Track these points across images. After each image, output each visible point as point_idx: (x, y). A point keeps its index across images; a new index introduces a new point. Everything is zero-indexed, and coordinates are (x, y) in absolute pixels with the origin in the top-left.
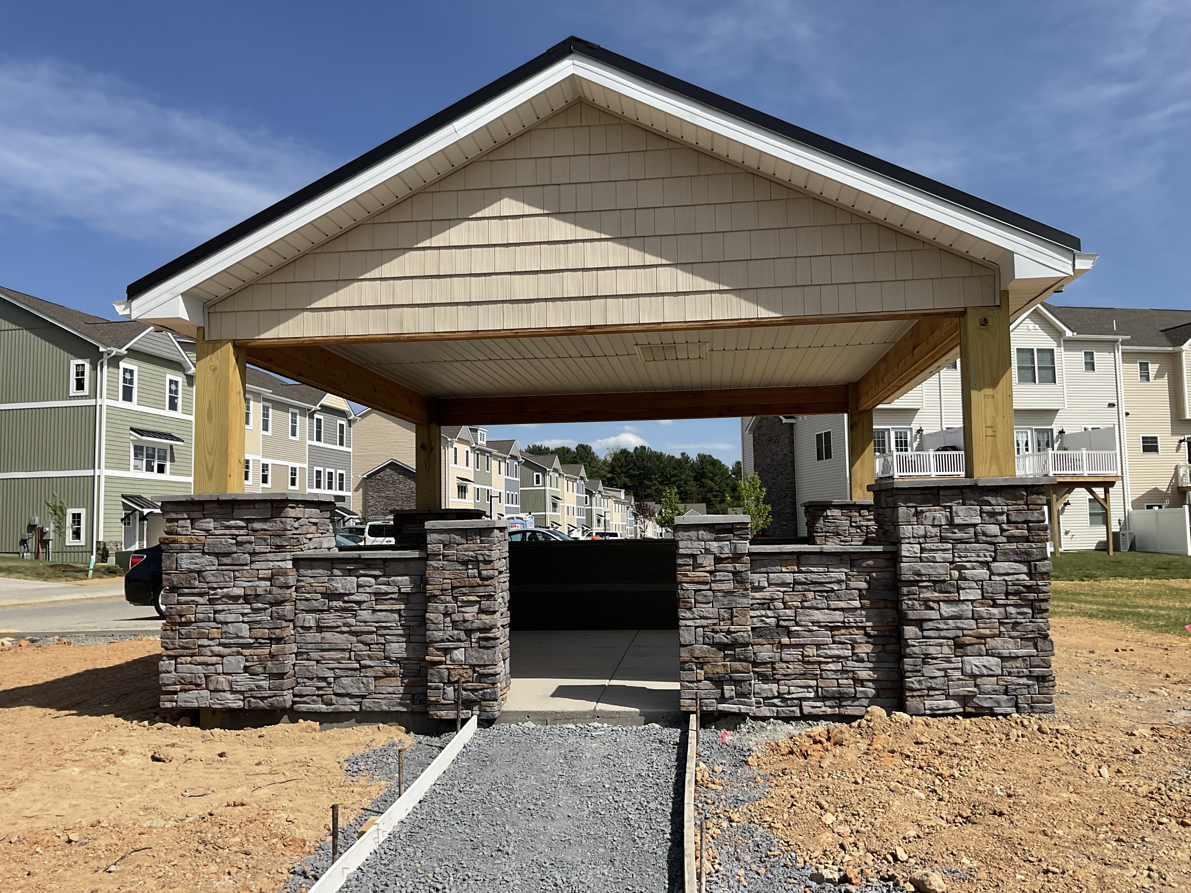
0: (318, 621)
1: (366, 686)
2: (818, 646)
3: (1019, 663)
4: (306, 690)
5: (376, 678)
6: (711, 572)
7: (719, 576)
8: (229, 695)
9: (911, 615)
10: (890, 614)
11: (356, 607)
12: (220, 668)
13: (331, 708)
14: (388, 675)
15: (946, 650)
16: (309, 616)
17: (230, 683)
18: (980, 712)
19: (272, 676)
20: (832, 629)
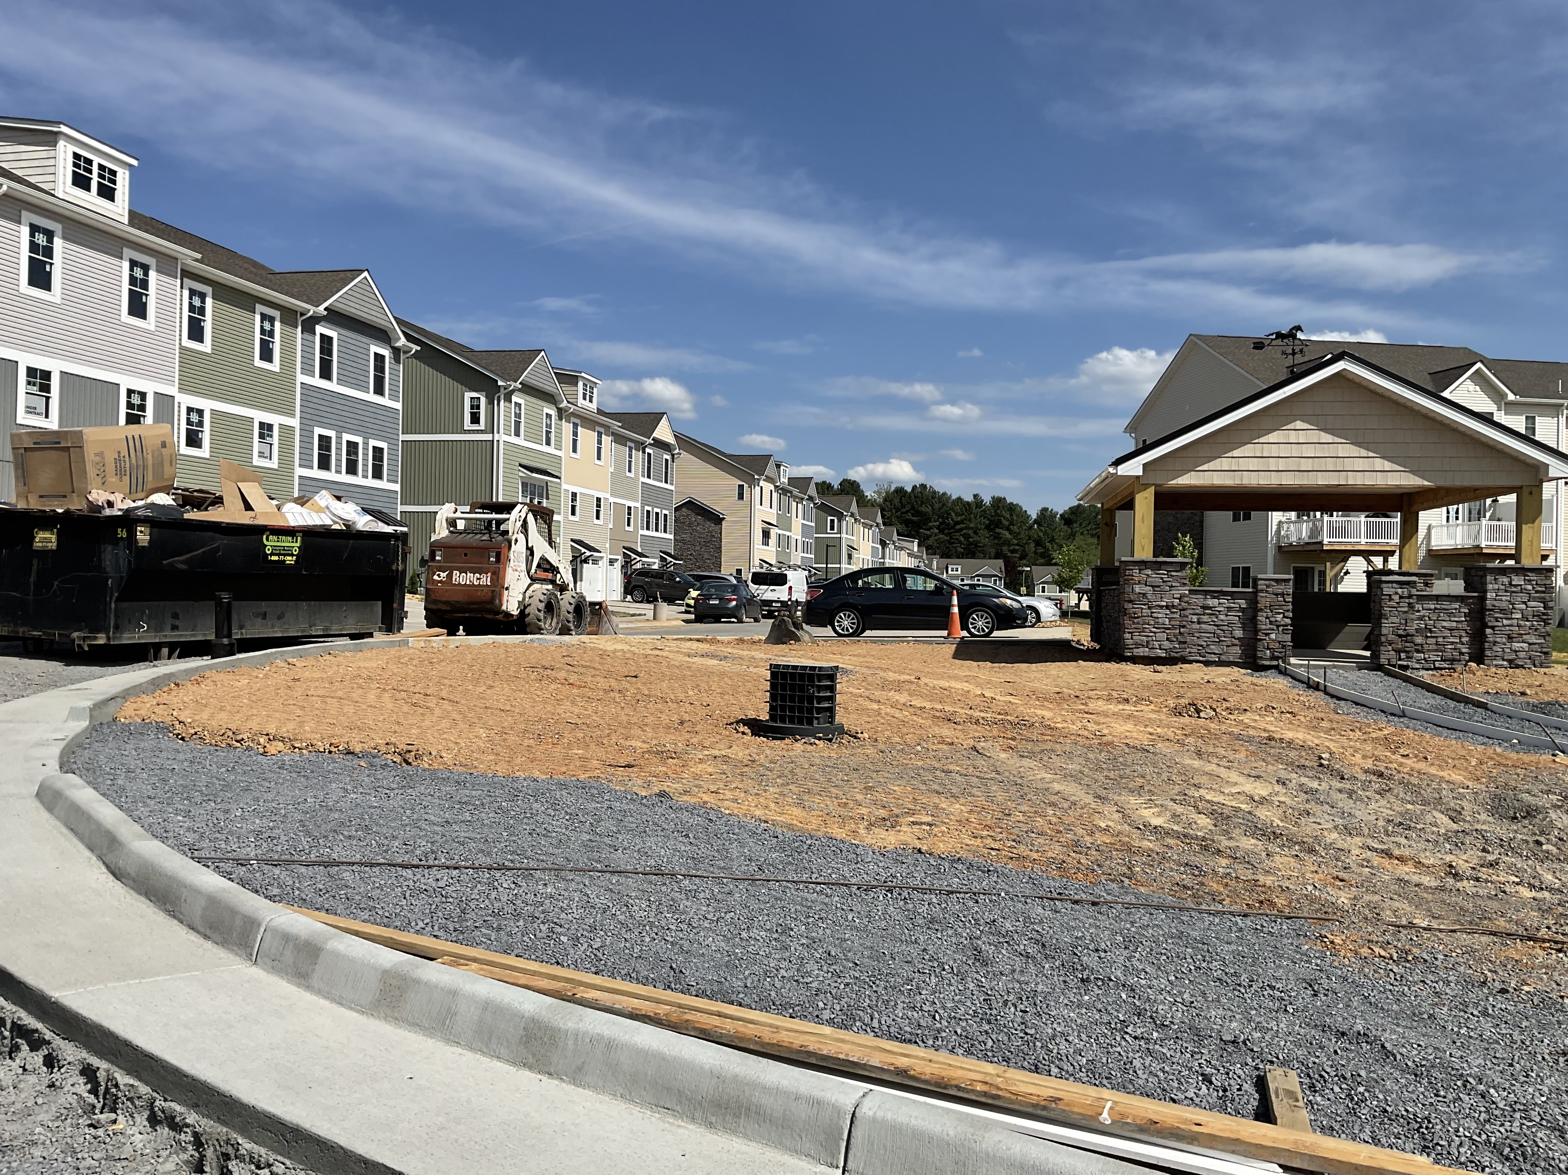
0: (1198, 619)
1: (1223, 649)
3: (1537, 646)
4: (1192, 651)
5: (1227, 646)
7: (1401, 604)
8: (1159, 651)
9: (1490, 624)
10: (1478, 624)
11: (1218, 613)
12: (1154, 639)
13: (1204, 659)
14: (1233, 645)
15: (1504, 640)
16: (1194, 617)
17: (1160, 645)
18: (1517, 666)
19: (1180, 643)
20: (1450, 630)
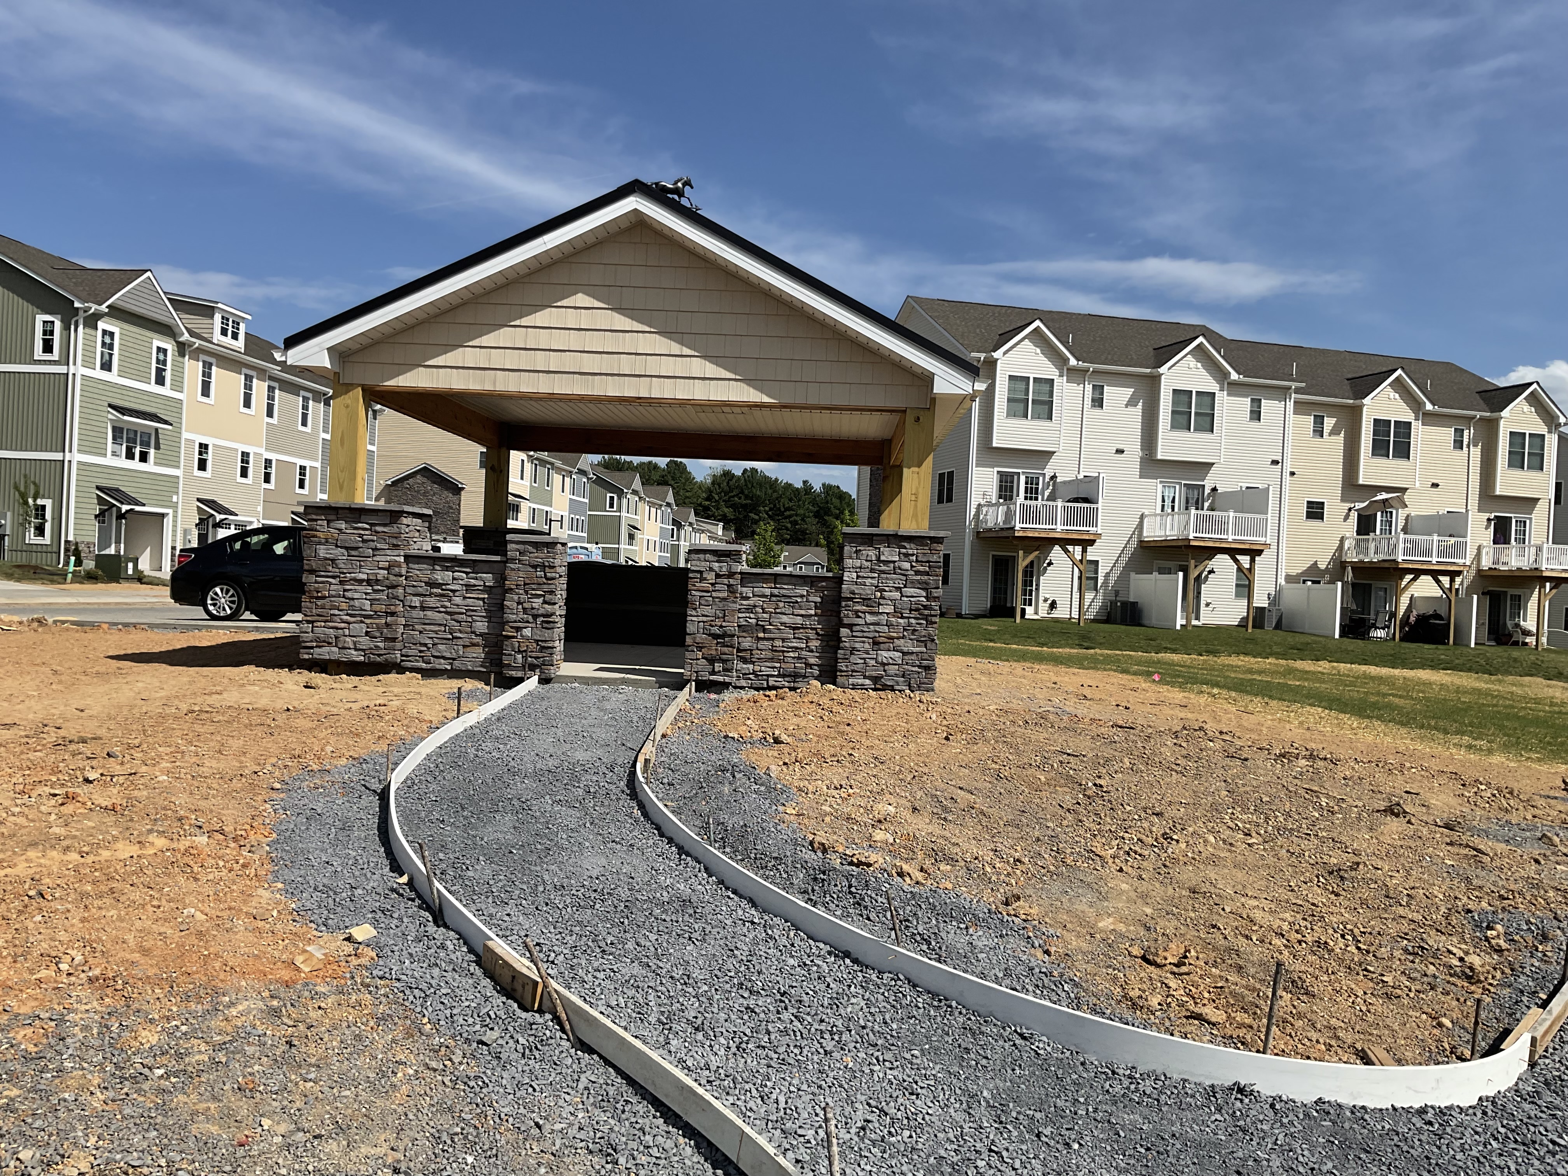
0: (422, 602)
1: (457, 651)
2: (783, 640)
3: (914, 657)
4: (411, 652)
5: (464, 646)
6: (712, 584)
7: (718, 587)
8: (353, 652)
9: (846, 621)
10: (832, 620)
11: (451, 594)
12: (347, 632)
13: (429, 666)
14: (474, 645)
15: (867, 646)
16: (415, 599)
17: (355, 643)
18: (885, 688)
19: (387, 639)
20: (794, 629)
